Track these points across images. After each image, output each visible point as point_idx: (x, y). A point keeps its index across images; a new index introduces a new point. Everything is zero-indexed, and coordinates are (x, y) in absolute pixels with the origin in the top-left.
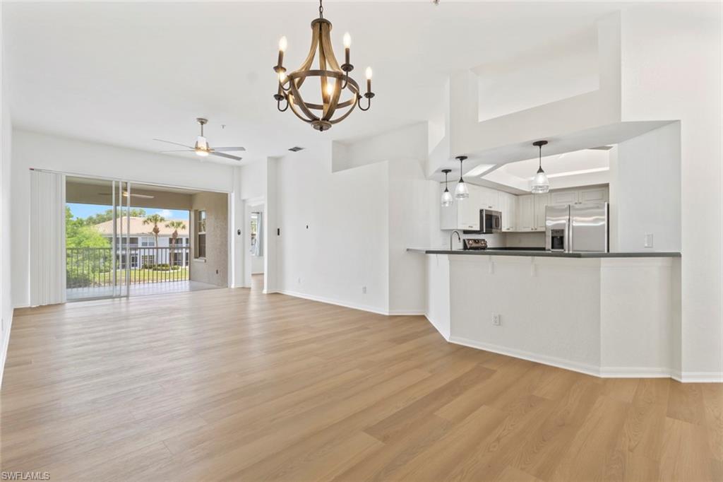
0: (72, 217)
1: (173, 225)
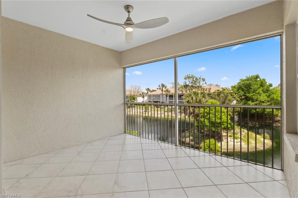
0: (267, 83)
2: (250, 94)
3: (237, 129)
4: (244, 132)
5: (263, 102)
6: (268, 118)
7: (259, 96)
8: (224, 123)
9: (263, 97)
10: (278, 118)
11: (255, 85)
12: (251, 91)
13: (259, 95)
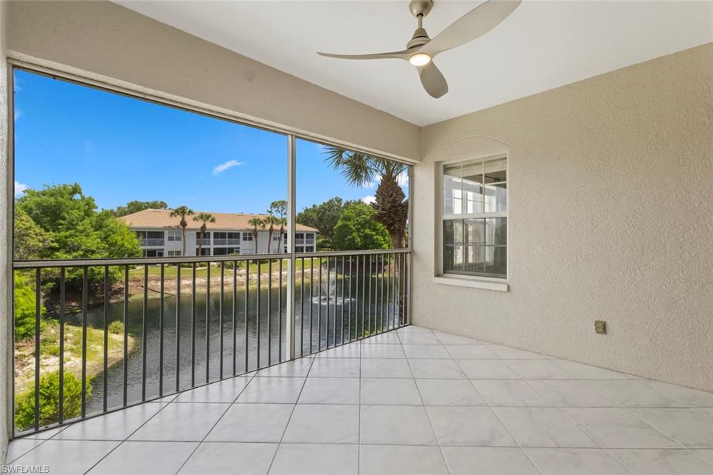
0: (97, 208)
1: (202, 218)
2: (59, 232)
3: (50, 330)
4: (70, 332)
5: (93, 252)
6: (99, 288)
7: (84, 239)
8: (27, 320)
9: (93, 241)
10: (117, 284)
11: (72, 209)
12: (62, 225)
13: (85, 235)
